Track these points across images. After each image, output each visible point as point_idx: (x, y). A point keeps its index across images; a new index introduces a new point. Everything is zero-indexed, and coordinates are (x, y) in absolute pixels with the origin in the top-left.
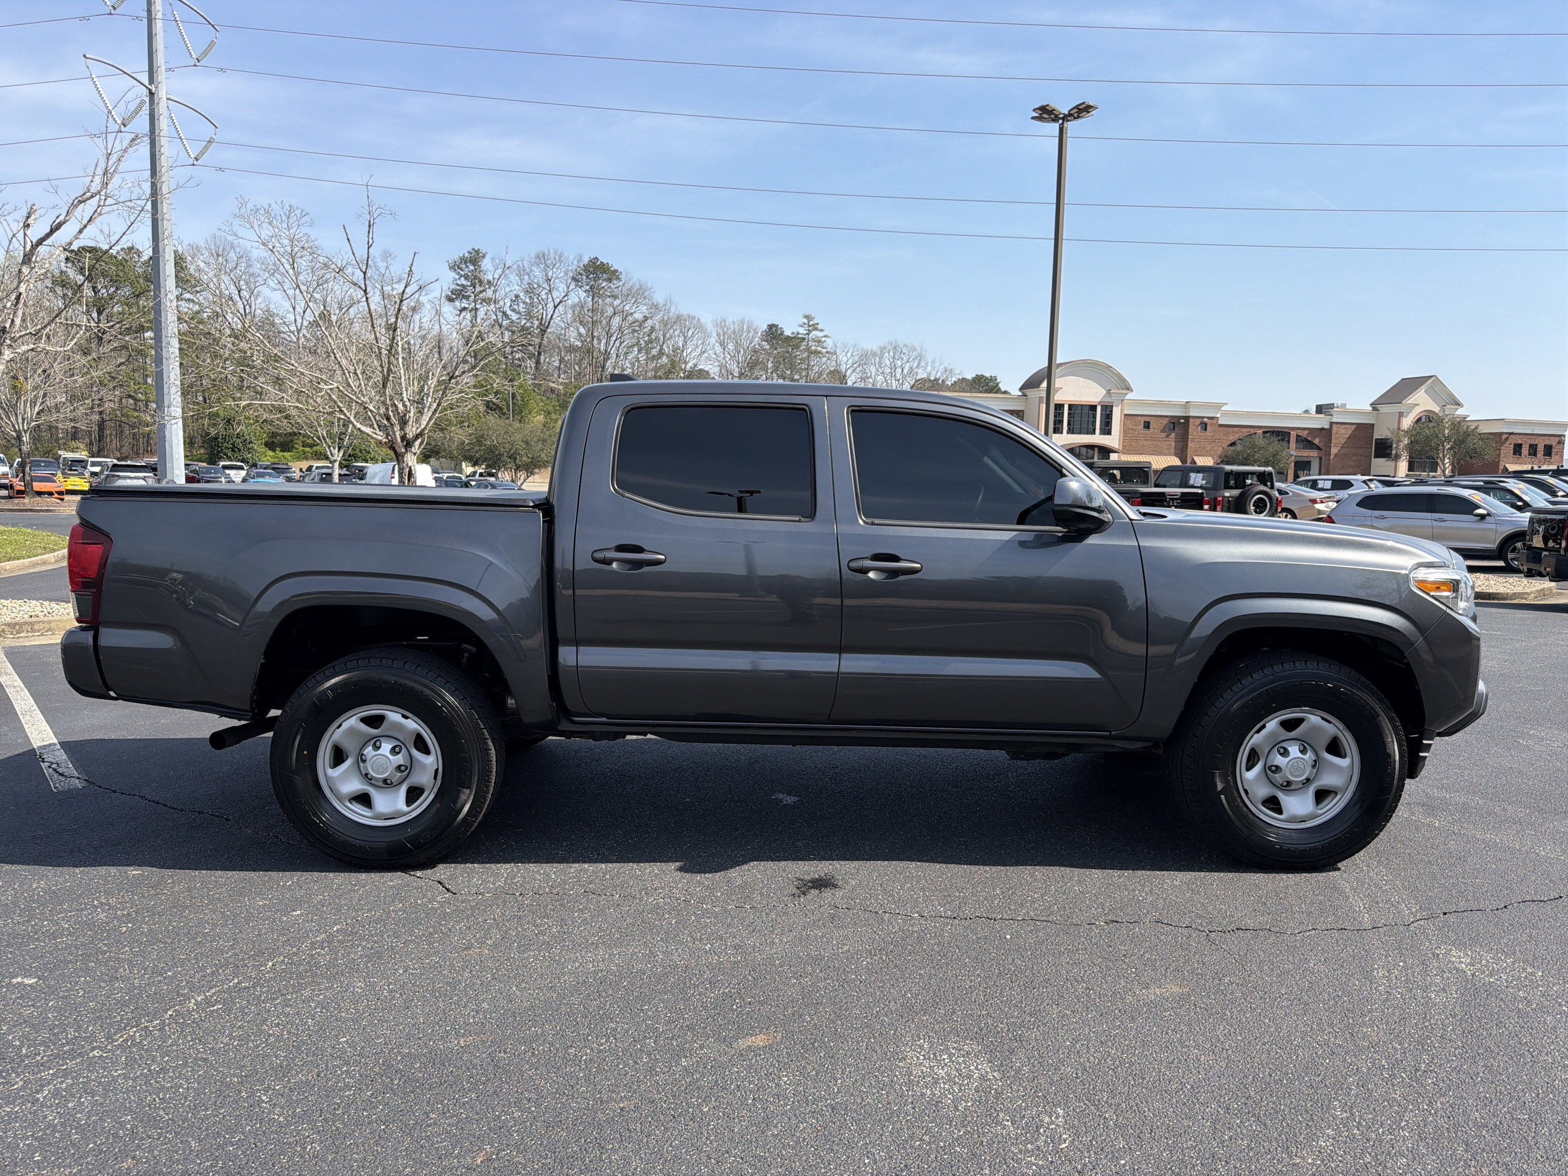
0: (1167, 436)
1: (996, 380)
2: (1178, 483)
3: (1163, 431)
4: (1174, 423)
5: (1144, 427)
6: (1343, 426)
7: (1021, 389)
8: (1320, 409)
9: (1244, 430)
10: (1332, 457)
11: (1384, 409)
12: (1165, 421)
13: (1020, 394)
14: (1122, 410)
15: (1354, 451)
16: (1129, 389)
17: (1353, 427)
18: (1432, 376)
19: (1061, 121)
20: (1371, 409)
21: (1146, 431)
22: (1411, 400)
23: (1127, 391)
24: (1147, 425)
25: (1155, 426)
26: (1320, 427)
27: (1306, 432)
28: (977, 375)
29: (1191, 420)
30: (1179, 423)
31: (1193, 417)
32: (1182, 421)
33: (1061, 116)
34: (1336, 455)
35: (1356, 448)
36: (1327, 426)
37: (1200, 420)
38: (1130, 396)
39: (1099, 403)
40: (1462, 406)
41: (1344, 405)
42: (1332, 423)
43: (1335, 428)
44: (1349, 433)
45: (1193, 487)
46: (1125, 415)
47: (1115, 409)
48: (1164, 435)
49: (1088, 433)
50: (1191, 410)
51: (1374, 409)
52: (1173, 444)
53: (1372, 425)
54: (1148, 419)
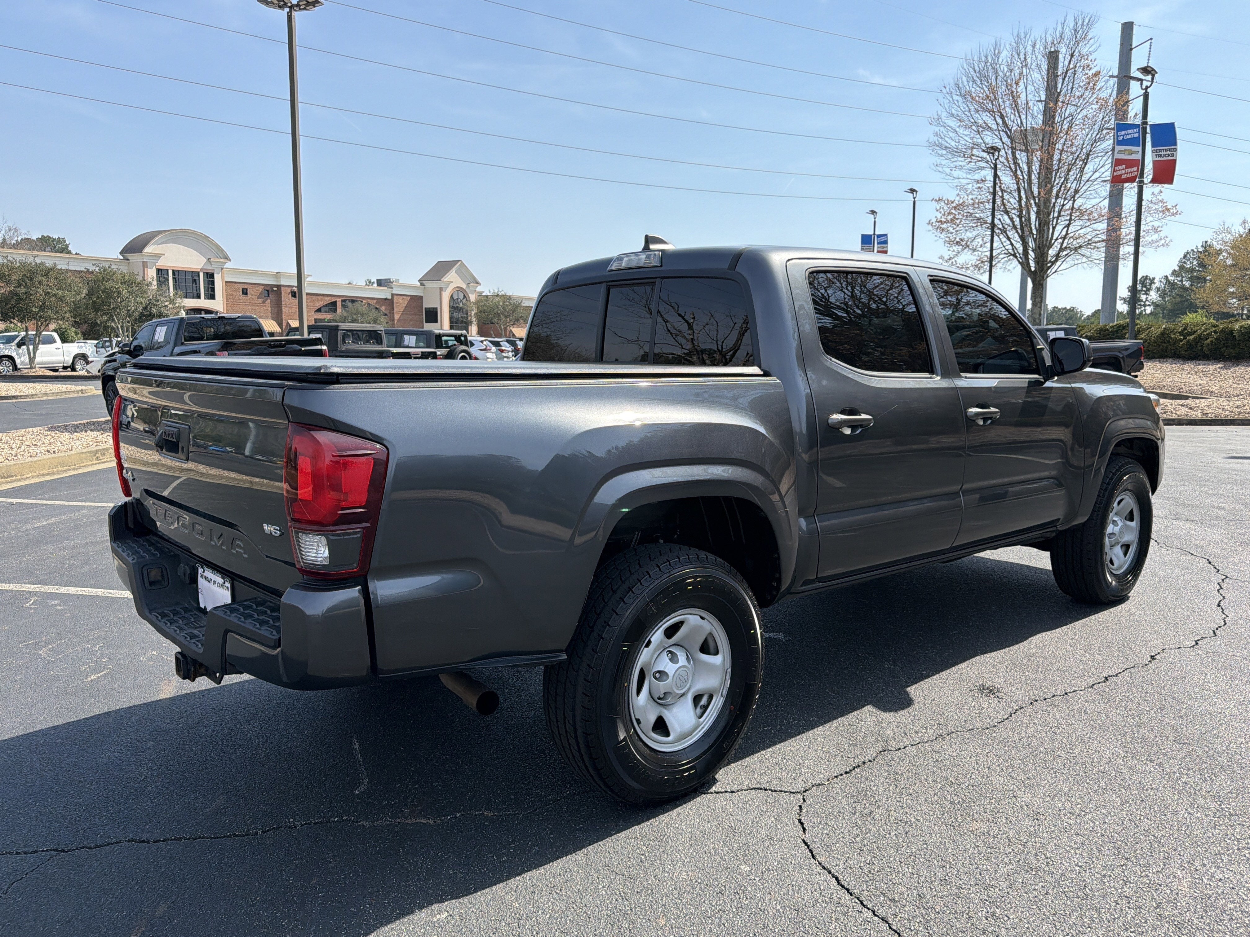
0: (264, 302)
1: (65, 242)
2: (394, 344)
3: (259, 297)
4: (268, 291)
5: (243, 293)
6: (401, 297)
7: (121, 253)
8: (380, 283)
9: (327, 298)
10: (396, 322)
11: (428, 284)
12: (260, 289)
13: (121, 257)
14: (223, 278)
15: (411, 317)
16: (227, 258)
17: (409, 298)
18: (459, 261)
19: (288, 10)
20: (419, 284)
21: (244, 297)
22: (446, 279)
23: (226, 261)
24: (245, 292)
25: (253, 293)
26: (385, 297)
27: (375, 301)
28: (43, 236)
29: (282, 288)
30: (273, 291)
31: (284, 286)
32: (275, 289)
33: (289, 5)
34: (399, 320)
35: (412, 315)
36: (389, 297)
37: (290, 289)
38: (228, 265)
39: (201, 270)
40: (480, 284)
41: (397, 281)
42: (393, 295)
43: (395, 299)
44: (406, 302)
45: (408, 347)
46: (226, 282)
47: (216, 276)
48: (261, 301)
49: (193, 298)
50: (282, 279)
51: (422, 284)
52: (270, 309)
53: (421, 297)
54: (245, 286)
